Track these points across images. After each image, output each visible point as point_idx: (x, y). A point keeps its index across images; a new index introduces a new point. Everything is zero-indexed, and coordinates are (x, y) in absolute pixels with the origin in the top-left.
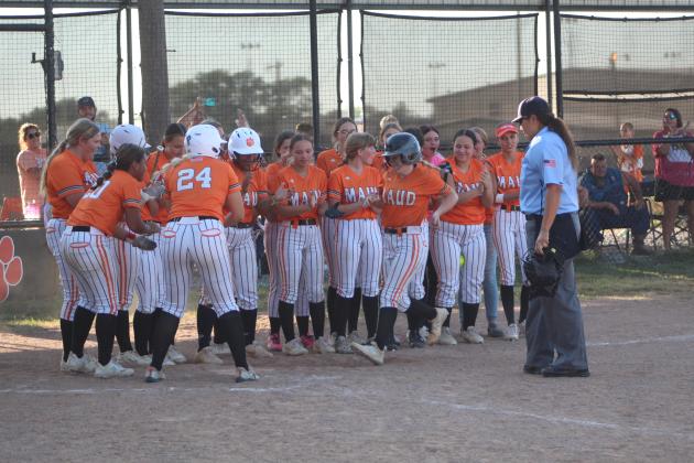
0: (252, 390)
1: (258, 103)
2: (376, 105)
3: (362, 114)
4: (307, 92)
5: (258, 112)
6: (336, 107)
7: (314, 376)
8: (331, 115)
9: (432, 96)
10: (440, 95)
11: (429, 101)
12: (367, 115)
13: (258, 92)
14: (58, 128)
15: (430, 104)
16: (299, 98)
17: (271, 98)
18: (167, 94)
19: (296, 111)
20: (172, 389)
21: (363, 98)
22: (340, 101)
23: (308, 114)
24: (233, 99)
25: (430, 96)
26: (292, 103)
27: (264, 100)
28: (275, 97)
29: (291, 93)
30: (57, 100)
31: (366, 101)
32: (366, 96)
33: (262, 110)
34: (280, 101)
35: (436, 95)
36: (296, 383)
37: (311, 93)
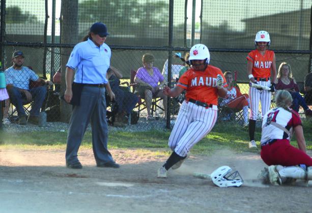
0: (121, 196)
1: (134, 16)
2: (209, 22)
3: (200, 27)
4: (166, 11)
5: (134, 22)
6: (184, 21)
7: (161, 190)
8: (180, 26)
9: (245, 17)
10: (250, 17)
11: (242, 21)
12: (203, 28)
13: (135, 10)
14: (7, 24)
15: (243, 23)
16: (161, 14)
17: (143, 14)
18: (77, 7)
19: (158, 23)
20: (71, 193)
21: (201, 17)
22: (186, 18)
23: (165, 25)
24: (119, 12)
25: (243, 18)
26: (156, 17)
27: (137, 15)
28: (145, 13)
29: (156, 11)
30: (7, 7)
31: (203, 19)
32: (203, 16)
33: (136, 21)
34: (148, 15)
35: (248, 17)
36: (148, 194)
37: (168, 12)
